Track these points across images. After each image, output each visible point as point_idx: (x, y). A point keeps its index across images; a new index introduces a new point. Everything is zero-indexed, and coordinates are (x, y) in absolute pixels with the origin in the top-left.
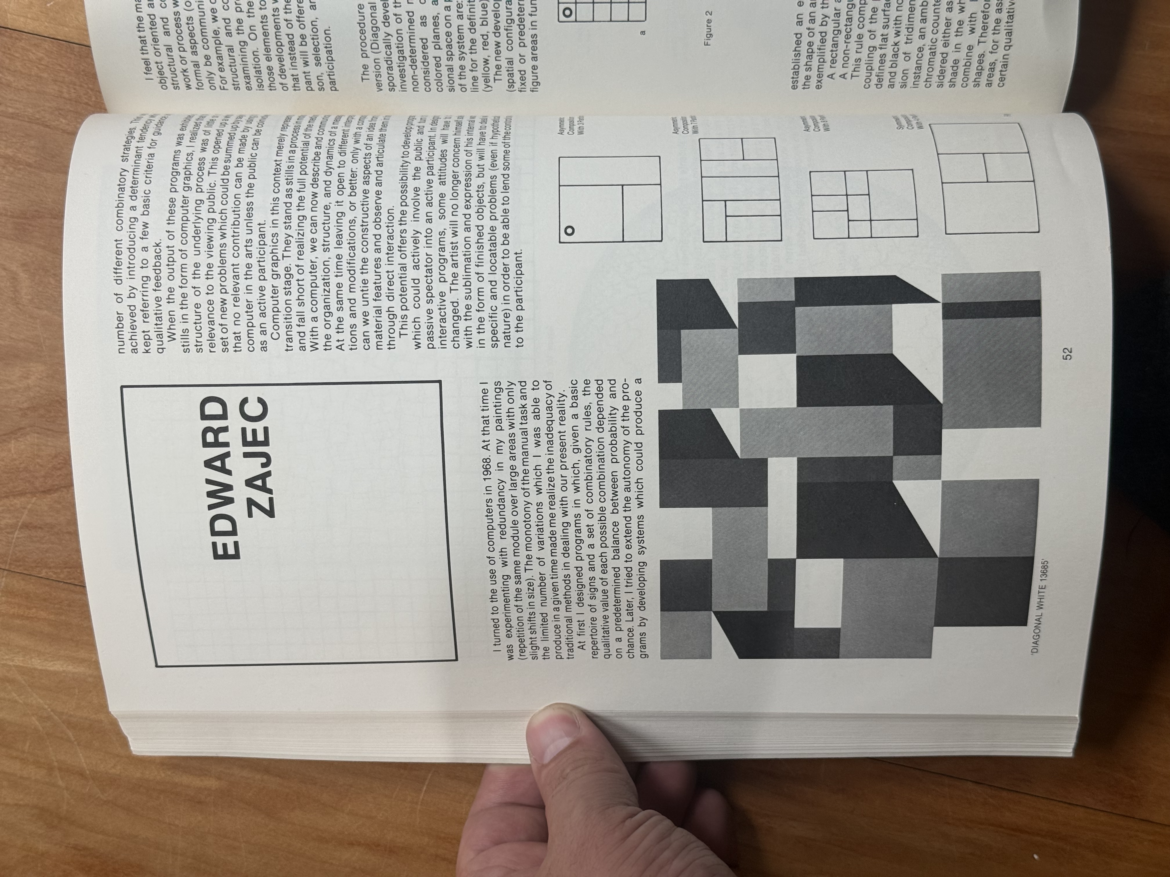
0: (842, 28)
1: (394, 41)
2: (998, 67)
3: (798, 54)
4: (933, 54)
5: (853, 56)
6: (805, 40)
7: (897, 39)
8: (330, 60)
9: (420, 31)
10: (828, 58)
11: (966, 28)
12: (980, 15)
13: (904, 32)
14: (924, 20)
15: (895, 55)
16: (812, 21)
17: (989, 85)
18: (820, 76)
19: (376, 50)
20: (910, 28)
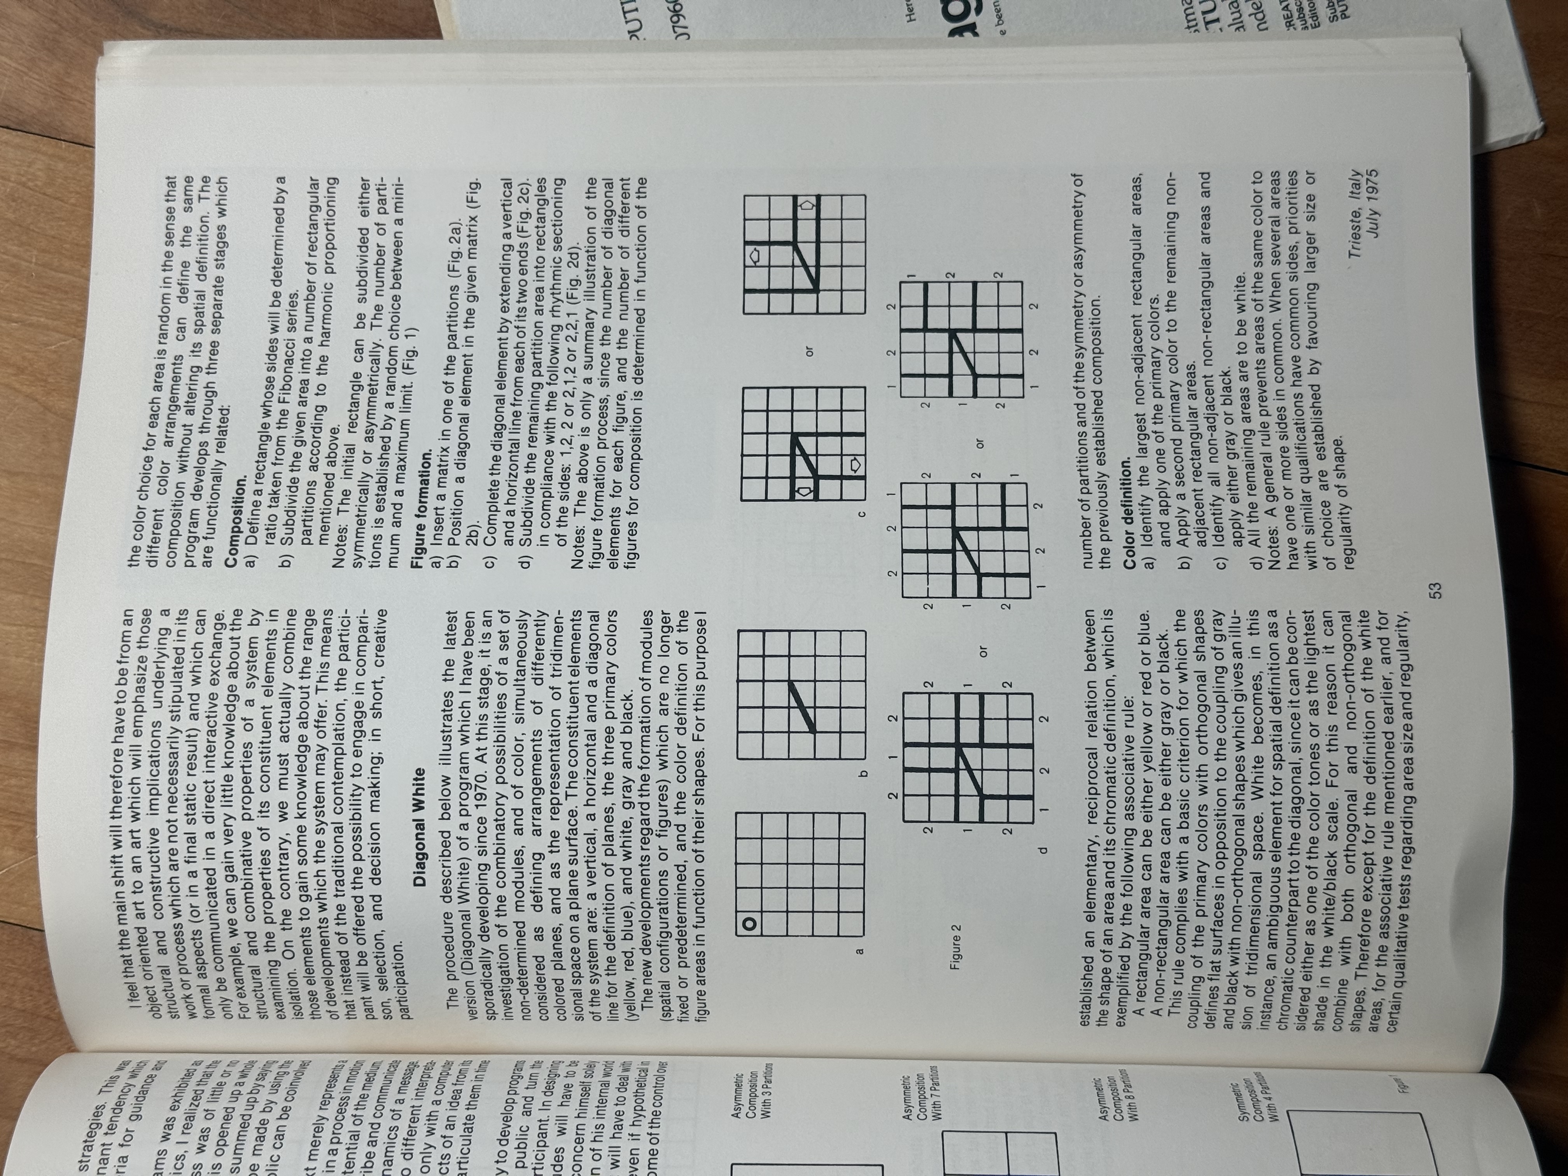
0: (1153, 952)
1: (495, 960)
2: (1387, 1008)
3: (1088, 983)
4: (1289, 988)
5: (1170, 988)
6: (1099, 965)
7: (1234, 969)
8: (402, 983)
9: (532, 947)
10: (1133, 988)
11: (1336, 957)
12: (1356, 942)
13: (1244, 959)
14: (1273, 945)
15: (1233, 989)
16: (1109, 941)
17: (1374, 1029)
18: (1122, 1011)
19: (468, 970)
20: (1253, 955)
